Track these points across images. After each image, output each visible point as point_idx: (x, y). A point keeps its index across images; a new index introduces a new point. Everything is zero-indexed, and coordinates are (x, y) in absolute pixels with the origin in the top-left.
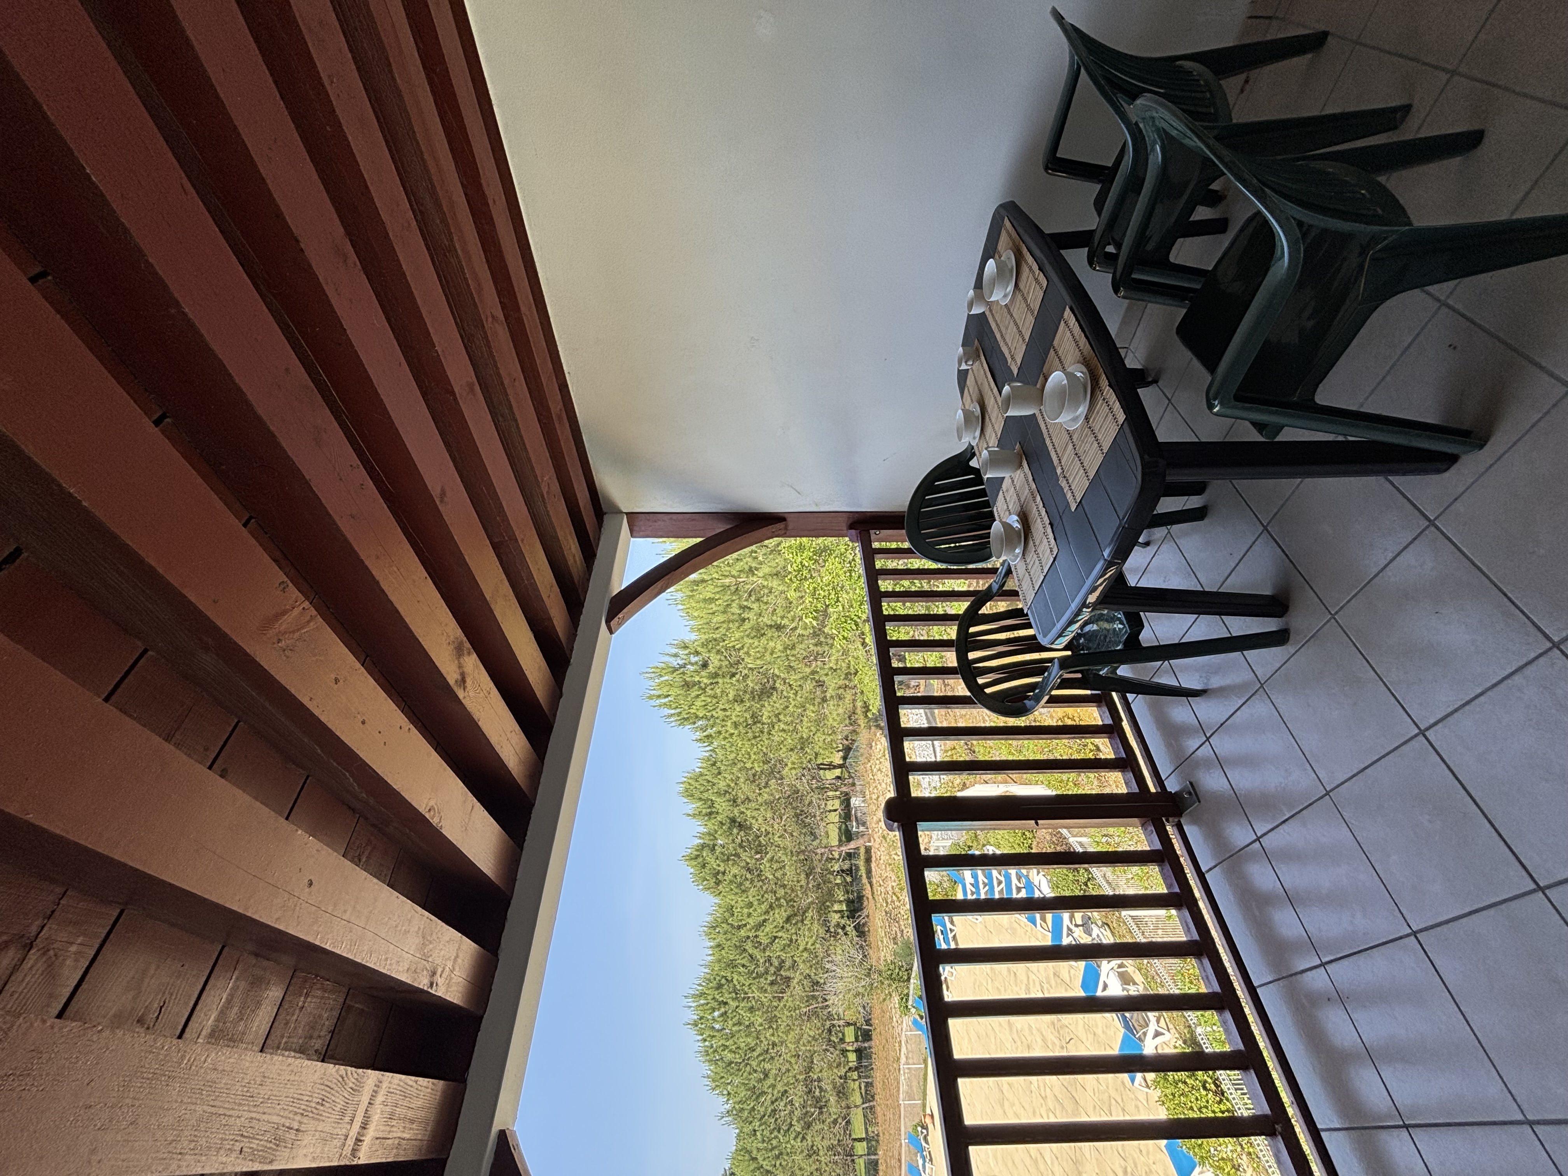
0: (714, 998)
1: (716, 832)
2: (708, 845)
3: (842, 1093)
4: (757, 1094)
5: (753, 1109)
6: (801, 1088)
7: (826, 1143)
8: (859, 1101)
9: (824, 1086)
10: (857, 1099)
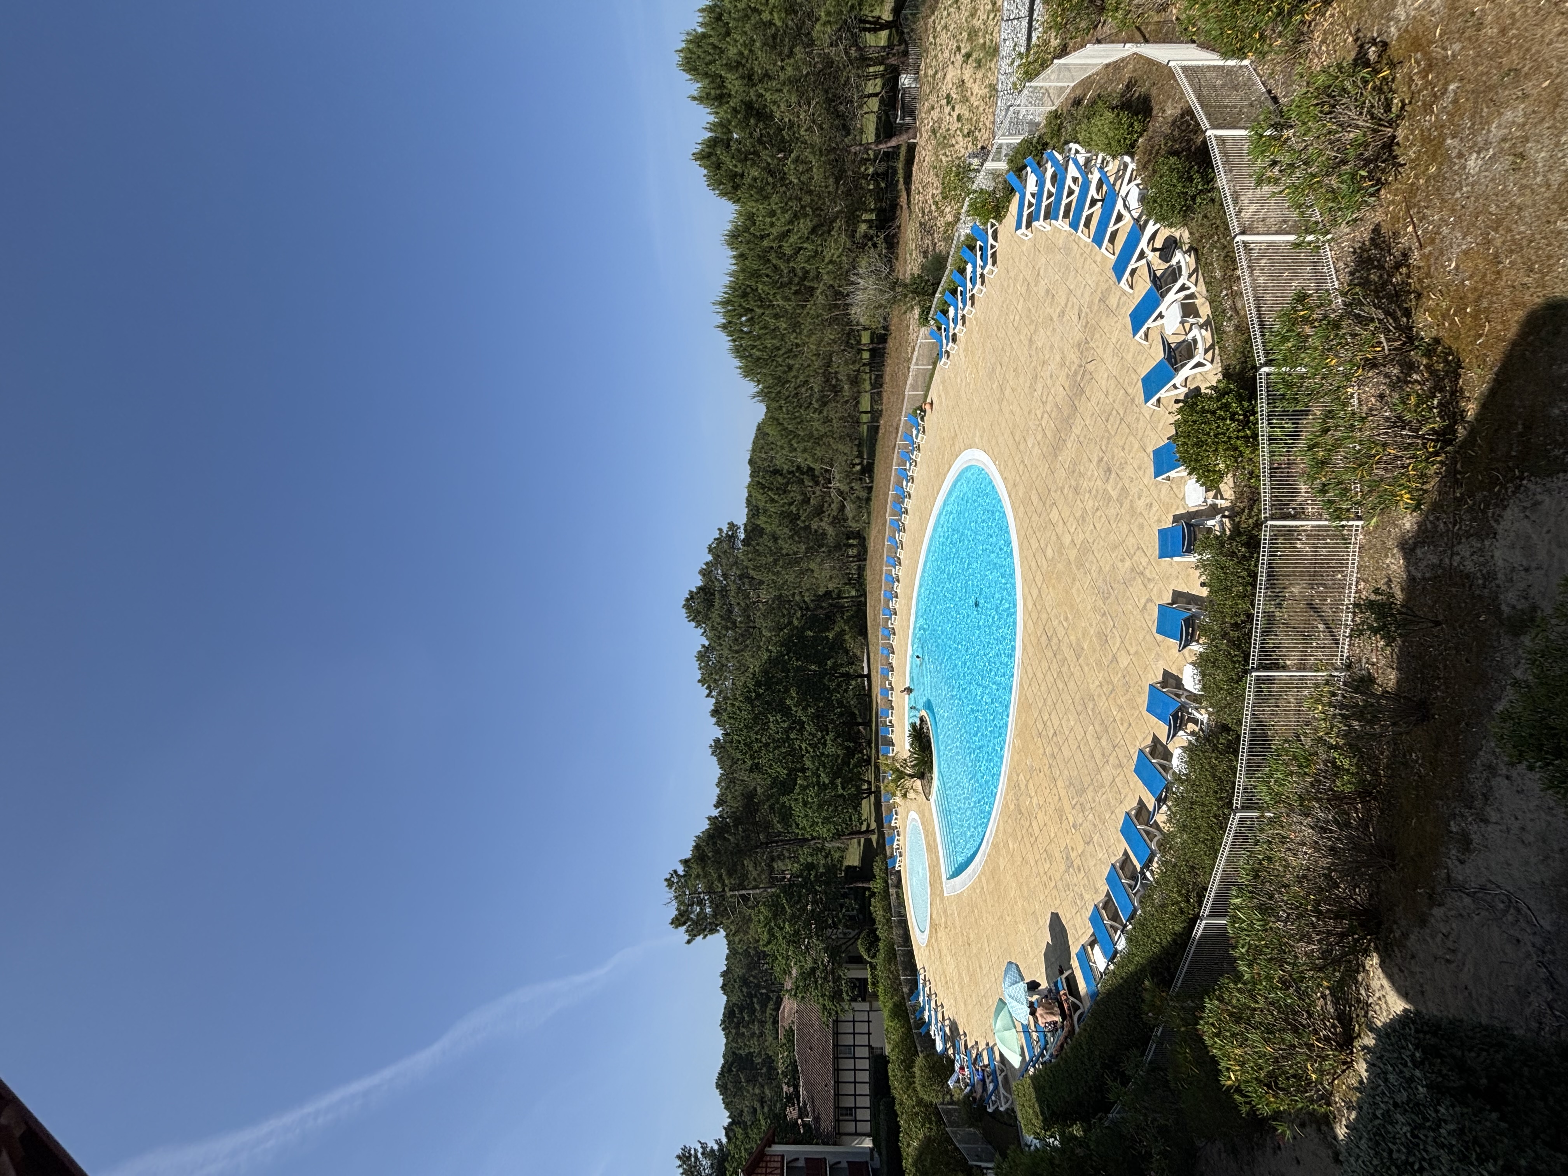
0: (740, 305)
1: (730, 122)
2: (722, 140)
3: (855, 381)
4: (782, 382)
5: (779, 392)
6: (820, 379)
7: (838, 415)
8: (868, 387)
9: (840, 377)
10: (867, 385)
